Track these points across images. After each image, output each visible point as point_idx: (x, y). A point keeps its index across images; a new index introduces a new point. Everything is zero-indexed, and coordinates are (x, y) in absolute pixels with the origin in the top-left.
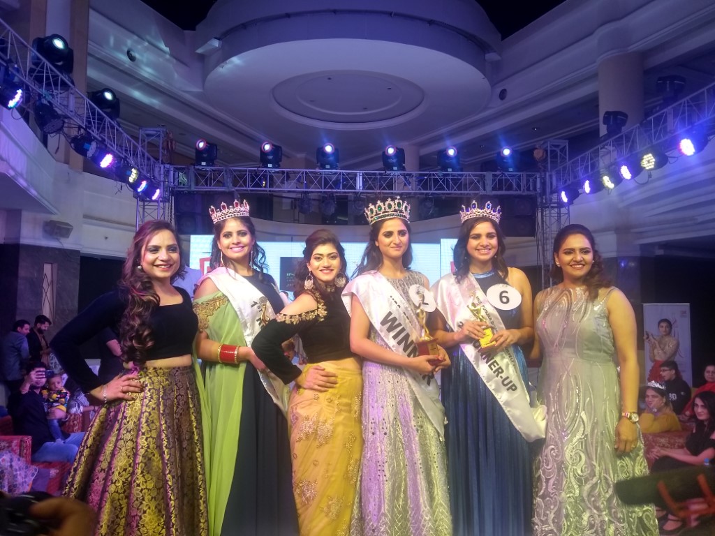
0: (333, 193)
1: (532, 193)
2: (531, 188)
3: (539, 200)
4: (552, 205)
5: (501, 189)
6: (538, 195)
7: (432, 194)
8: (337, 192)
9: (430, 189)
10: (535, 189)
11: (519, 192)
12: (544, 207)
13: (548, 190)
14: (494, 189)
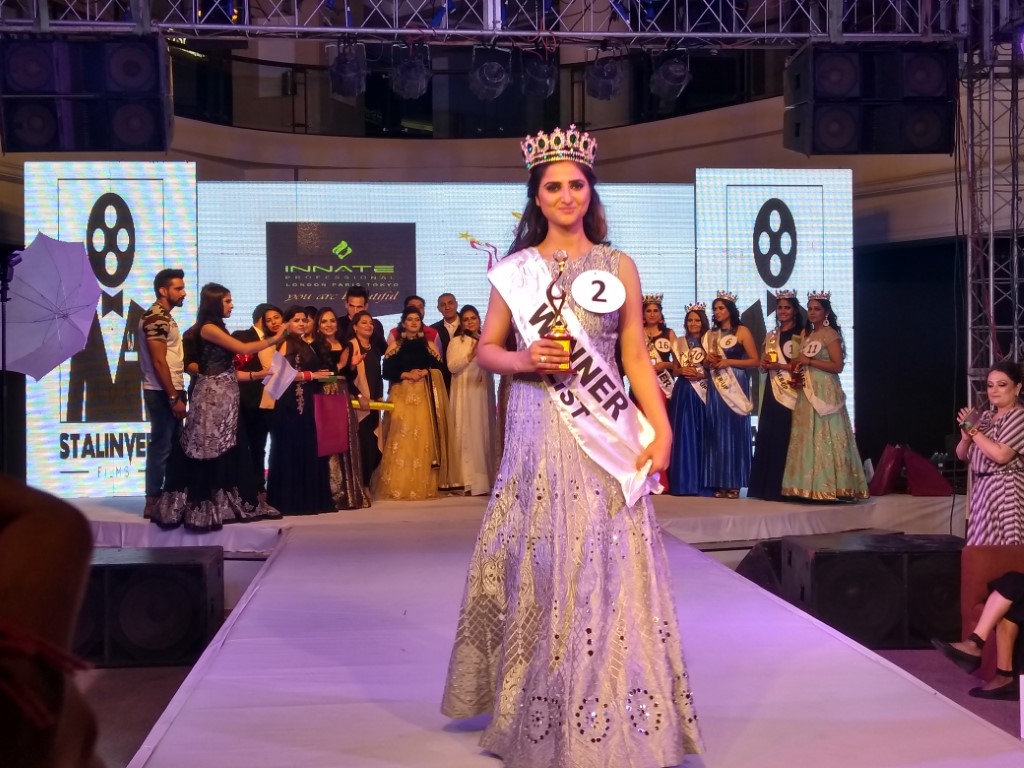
0: (422, 38)
1: (947, 38)
2: (943, 26)
3: (964, 57)
4: (998, 70)
5: (865, 27)
6: (960, 45)
7: (688, 41)
8: (432, 37)
9: (682, 29)
10: (953, 26)
11: (912, 36)
12: (975, 74)
13: (988, 31)
14: (847, 27)
